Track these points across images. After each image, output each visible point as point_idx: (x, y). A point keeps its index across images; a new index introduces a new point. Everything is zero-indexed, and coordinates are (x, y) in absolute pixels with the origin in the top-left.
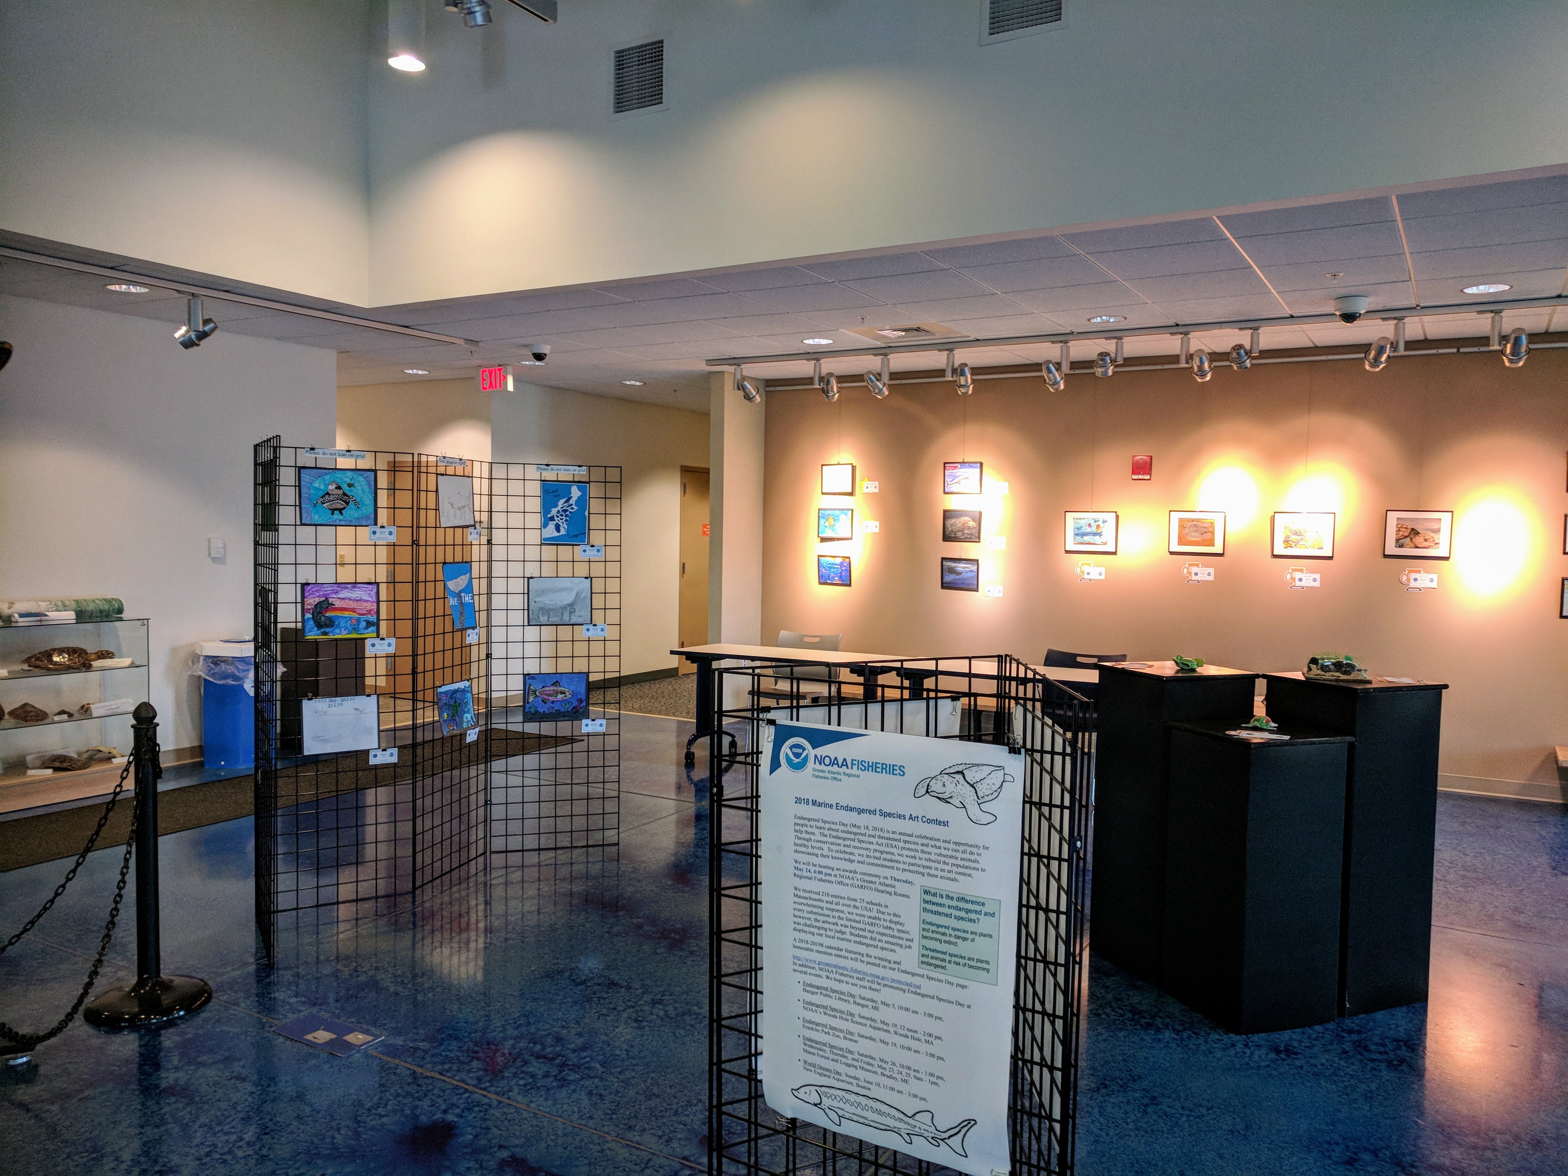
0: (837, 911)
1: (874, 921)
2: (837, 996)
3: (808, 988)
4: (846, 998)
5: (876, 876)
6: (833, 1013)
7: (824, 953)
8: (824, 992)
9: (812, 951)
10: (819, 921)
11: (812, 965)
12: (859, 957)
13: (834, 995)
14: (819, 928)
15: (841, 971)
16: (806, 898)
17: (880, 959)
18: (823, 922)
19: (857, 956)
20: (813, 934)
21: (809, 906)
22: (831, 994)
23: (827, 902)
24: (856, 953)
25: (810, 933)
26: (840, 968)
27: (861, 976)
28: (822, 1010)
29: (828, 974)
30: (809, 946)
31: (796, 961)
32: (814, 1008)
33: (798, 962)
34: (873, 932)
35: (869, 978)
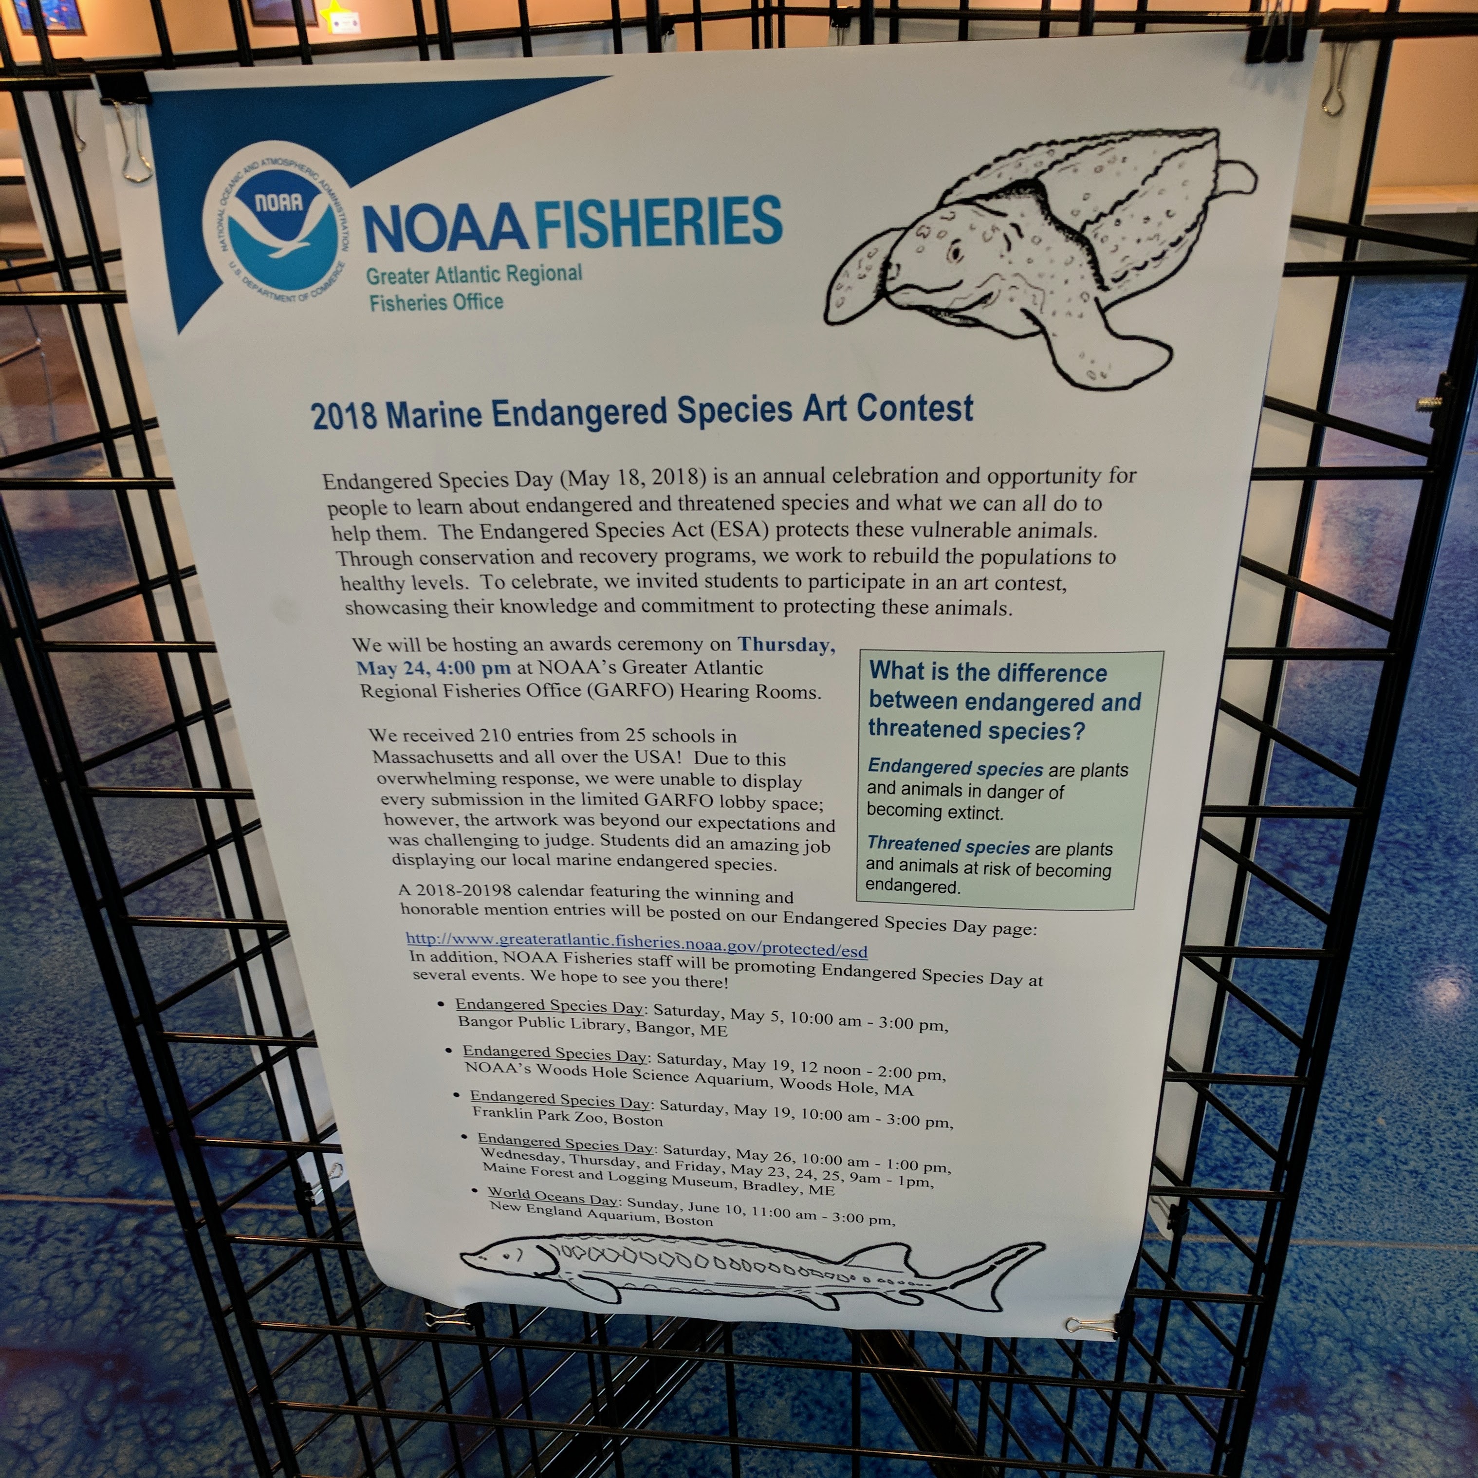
0: (548, 779)
1: (685, 790)
2: (579, 1019)
3: (472, 1015)
4: (610, 1019)
5: (683, 645)
6: (572, 1065)
7: (518, 910)
8: (532, 1016)
9: (474, 911)
10: (483, 822)
11: (476, 951)
12: (644, 902)
13: (567, 1018)
14: (487, 844)
15: (582, 952)
16: (423, 759)
17: (716, 896)
18: (500, 822)
19: (635, 900)
20: (469, 863)
21: (441, 781)
22: (559, 1017)
23: (505, 759)
24: (629, 893)
25: (456, 861)
26: (579, 942)
27: (656, 954)
28: (532, 1063)
29: (537, 965)
30: (460, 900)
31: (417, 950)
32: (504, 1063)
33: (427, 952)
34: (686, 823)
35: (687, 956)
